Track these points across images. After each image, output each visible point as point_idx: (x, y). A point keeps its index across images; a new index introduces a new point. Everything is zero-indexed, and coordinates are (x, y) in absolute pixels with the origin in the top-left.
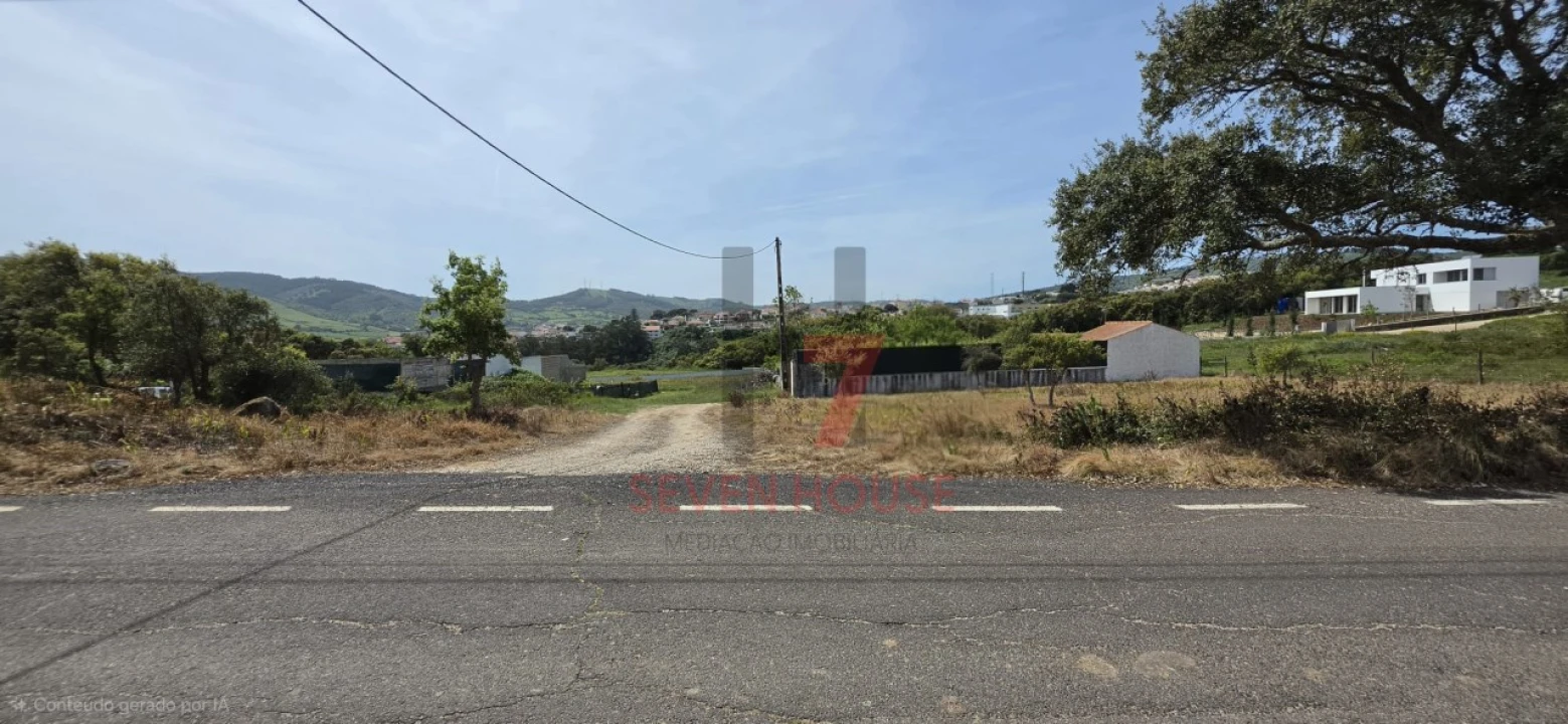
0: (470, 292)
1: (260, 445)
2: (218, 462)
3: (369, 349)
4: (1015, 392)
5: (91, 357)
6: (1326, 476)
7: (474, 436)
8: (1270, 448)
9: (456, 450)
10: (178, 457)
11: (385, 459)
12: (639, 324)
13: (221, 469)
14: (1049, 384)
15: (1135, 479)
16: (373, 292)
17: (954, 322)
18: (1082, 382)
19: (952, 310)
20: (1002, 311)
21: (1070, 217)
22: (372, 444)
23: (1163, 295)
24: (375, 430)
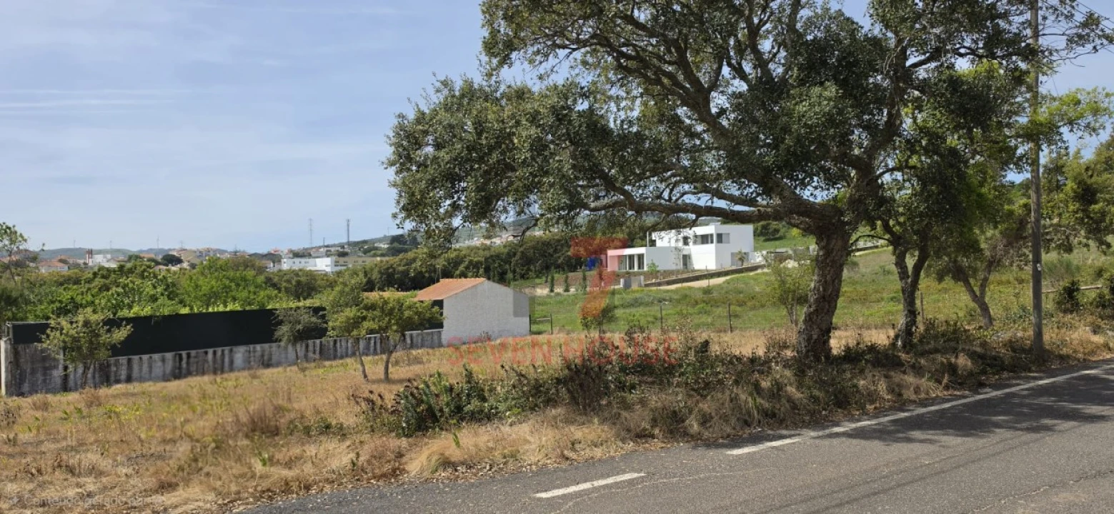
4: (342, 364)
6: (653, 437)
8: (606, 414)
14: (383, 352)
15: (488, 468)
17: (261, 279)
18: (418, 348)
19: (258, 263)
20: (323, 265)
21: (409, 159)
23: (493, 249)
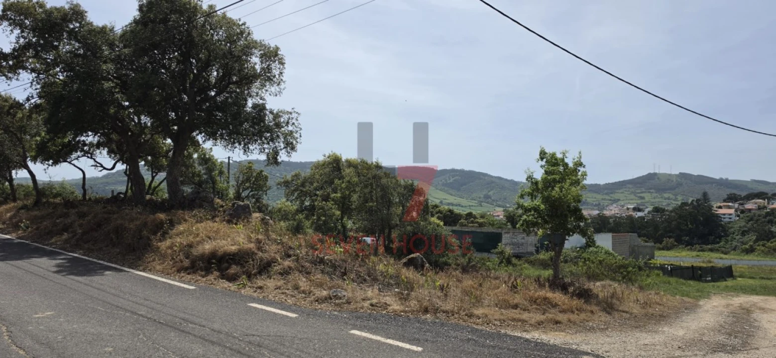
0: (554, 180)
1: (412, 291)
2: (388, 300)
3: (482, 220)
5: (342, 219)
7: (555, 306)
9: (539, 317)
10: (370, 293)
11: (486, 316)
12: (710, 207)
13: (389, 305)
16: (486, 178)
22: (478, 301)
24: (481, 290)
